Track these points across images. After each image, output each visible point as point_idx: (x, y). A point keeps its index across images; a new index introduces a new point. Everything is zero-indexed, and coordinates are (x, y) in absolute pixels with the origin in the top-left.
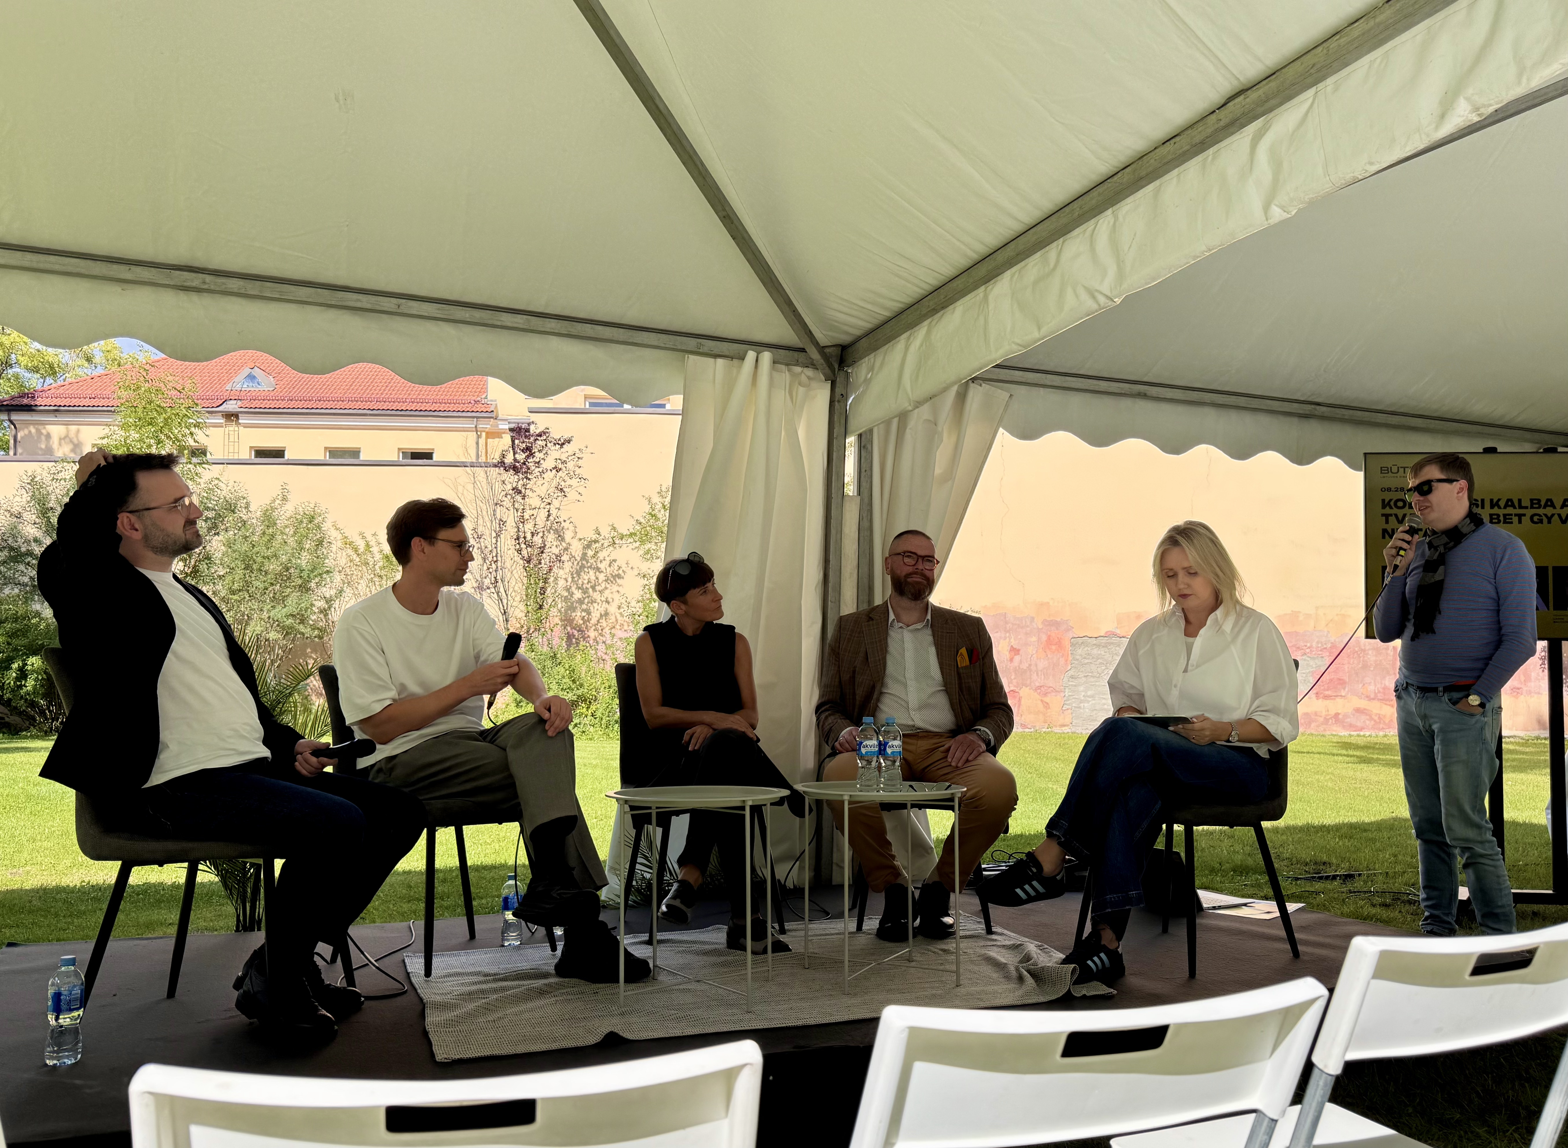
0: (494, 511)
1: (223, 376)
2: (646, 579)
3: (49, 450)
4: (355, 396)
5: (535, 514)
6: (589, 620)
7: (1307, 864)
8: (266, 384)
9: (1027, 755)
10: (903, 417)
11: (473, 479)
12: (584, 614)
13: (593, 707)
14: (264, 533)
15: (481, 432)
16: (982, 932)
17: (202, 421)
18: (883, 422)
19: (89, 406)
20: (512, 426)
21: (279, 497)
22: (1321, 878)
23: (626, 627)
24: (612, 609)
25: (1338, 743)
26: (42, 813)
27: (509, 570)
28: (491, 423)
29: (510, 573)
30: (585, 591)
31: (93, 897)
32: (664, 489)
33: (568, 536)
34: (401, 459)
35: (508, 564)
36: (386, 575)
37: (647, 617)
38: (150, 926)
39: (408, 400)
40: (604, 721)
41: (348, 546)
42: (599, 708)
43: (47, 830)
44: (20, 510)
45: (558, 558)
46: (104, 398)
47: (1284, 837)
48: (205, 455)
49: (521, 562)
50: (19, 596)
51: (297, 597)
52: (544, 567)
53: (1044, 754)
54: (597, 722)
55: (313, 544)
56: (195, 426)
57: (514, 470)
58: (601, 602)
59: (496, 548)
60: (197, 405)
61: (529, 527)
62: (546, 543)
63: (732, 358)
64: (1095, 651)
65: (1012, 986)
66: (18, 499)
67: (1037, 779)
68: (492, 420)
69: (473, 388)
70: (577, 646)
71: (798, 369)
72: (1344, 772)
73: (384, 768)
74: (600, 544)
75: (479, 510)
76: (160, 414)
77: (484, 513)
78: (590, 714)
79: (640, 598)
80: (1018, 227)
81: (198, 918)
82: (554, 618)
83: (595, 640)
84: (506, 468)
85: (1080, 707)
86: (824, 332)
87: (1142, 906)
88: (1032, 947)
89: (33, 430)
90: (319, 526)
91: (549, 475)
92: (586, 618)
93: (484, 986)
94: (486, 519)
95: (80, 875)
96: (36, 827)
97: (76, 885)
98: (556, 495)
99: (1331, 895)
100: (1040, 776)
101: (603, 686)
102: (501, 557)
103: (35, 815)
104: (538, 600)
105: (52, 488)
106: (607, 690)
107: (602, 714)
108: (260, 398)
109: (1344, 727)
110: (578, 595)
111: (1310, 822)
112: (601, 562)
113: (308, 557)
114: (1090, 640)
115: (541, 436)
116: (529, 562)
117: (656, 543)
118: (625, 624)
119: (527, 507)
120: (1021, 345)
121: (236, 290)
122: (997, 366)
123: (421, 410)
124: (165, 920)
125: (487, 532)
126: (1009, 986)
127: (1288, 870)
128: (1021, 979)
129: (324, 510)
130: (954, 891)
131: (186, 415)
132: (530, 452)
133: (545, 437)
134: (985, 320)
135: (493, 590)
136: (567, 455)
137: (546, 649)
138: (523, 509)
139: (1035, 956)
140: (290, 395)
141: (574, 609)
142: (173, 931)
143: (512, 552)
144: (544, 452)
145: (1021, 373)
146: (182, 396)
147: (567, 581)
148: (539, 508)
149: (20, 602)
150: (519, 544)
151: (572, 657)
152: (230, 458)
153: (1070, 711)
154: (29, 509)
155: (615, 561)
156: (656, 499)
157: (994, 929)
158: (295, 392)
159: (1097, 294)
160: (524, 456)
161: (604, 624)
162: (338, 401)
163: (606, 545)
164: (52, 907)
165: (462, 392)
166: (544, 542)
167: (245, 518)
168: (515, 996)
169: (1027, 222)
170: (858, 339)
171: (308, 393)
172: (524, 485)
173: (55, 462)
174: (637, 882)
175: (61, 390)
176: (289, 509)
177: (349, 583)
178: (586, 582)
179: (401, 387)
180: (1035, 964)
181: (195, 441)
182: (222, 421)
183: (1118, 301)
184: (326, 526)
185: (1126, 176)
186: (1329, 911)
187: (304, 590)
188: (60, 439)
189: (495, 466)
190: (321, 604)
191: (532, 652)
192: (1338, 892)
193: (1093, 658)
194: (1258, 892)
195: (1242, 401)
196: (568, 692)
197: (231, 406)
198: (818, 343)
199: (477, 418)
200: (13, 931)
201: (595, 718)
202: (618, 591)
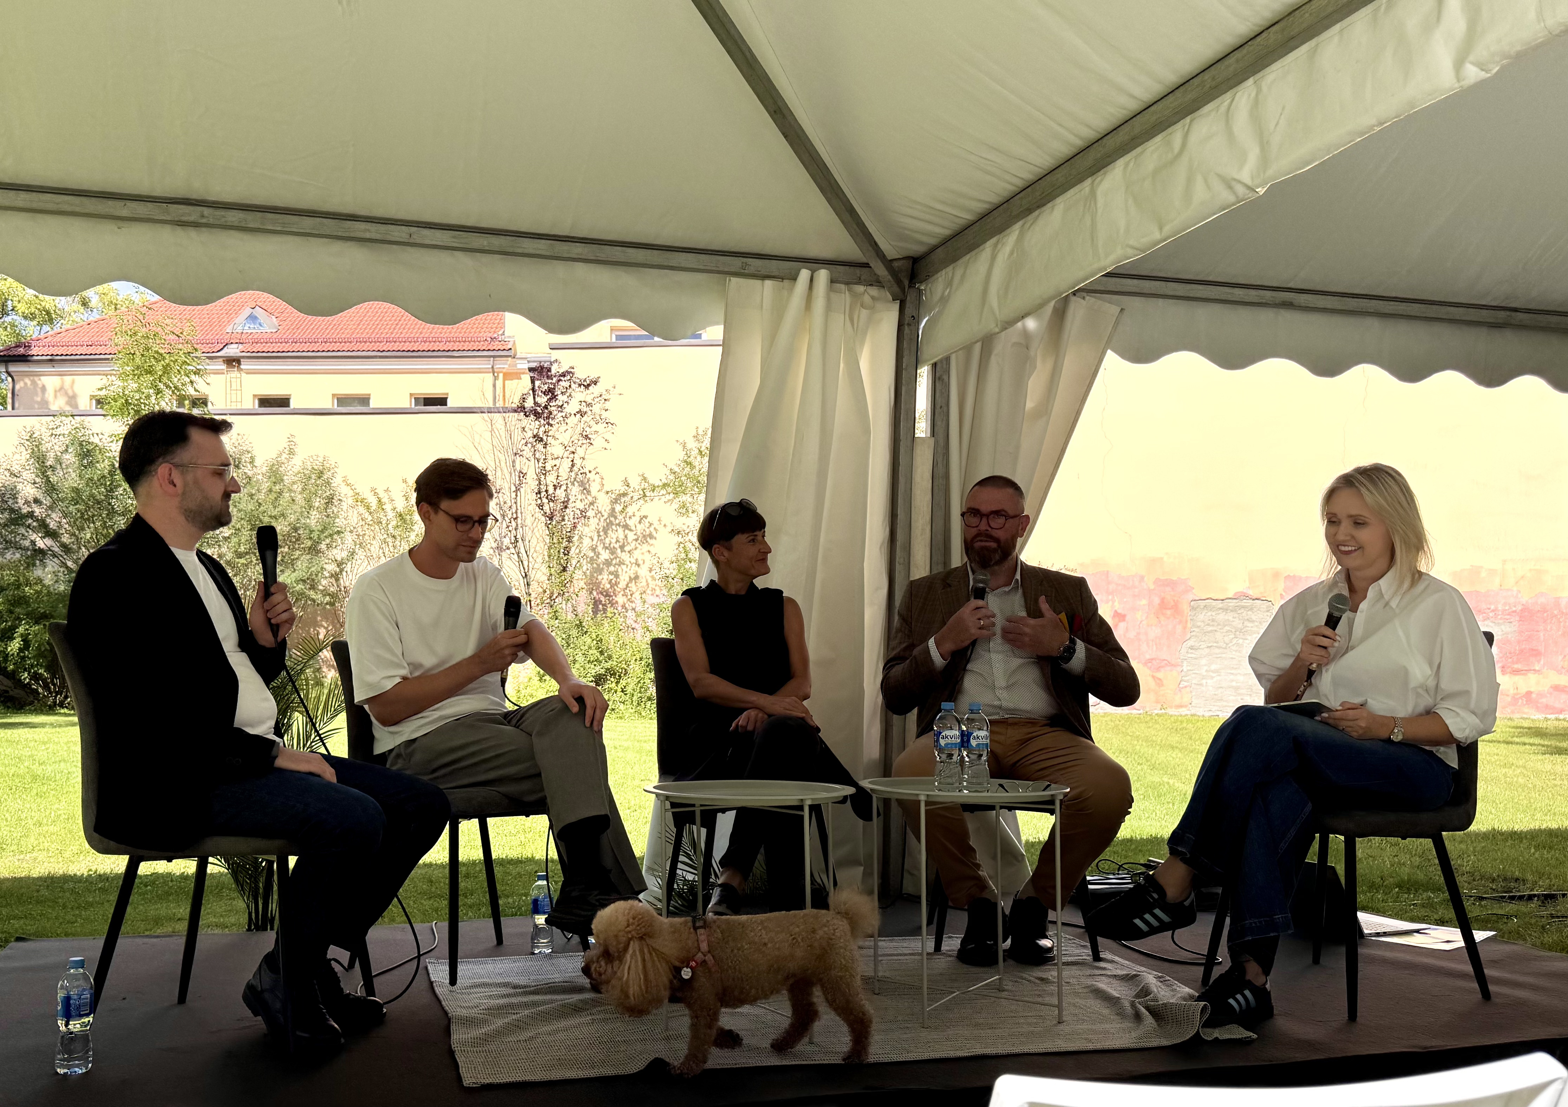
0: (514, 462)
1: (223, 318)
2: (680, 536)
3: (45, 403)
4: (363, 336)
5: (558, 465)
6: (617, 584)
7: (1493, 880)
8: (268, 325)
9: (1136, 742)
10: (987, 342)
11: (490, 426)
12: (611, 577)
13: (623, 682)
14: (271, 491)
15: (498, 373)
16: (1088, 958)
17: (202, 368)
18: (960, 349)
19: (86, 354)
20: (534, 365)
21: (285, 451)
22: (1512, 898)
23: (658, 592)
24: (643, 572)
25: (1529, 728)
26: (47, 794)
27: (530, 528)
28: (509, 363)
29: (530, 532)
30: (613, 552)
31: (101, 888)
32: (700, 432)
33: (594, 488)
34: (413, 406)
35: (529, 521)
36: (400, 536)
37: (682, 579)
38: (158, 921)
39: (419, 340)
40: (635, 698)
41: (359, 503)
42: (630, 683)
43: (53, 812)
44: (20, 469)
45: (583, 513)
46: (101, 346)
47: (1463, 846)
48: (206, 405)
49: (543, 518)
50: (20, 561)
51: (308, 560)
52: (568, 524)
53: (1156, 741)
54: (627, 698)
55: (322, 502)
56: (195, 373)
57: (535, 416)
58: (630, 565)
59: (516, 503)
60: (196, 350)
61: (551, 479)
62: (570, 497)
63: (782, 279)
64: (1222, 617)
65: (1127, 1024)
66: (17, 456)
67: (1149, 771)
68: (510, 359)
69: (489, 324)
70: (604, 613)
71: (861, 288)
72: (1539, 766)
73: (403, 753)
74: (629, 497)
75: (497, 461)
76: (158, 361)
77: (503, 464)
78: (619, 690)
79: (674, 559)
80: (1134, 106)
81: (208, 914)
82: (579, 582)
83: (623, 606)
84: (526, 412)
85: (1201, 685)
86: (892, 243)
87: (1290, 932)
88: (1150, 978)
89: (29, 383)
90: (328, 482)
91: (572, 420)
92: (613, 581)
93: (514, 1000)
94: (505, 471)
95: (87, 862)
96: (42, 810)
97: (83, 874)
98: (580, 442)
99: (1527, 919)
100: (1153, 767)
101: (634, 658)
102: (521, 513)
103: (41, 797)
104: (562, 561)
105: (50, 444)
106: (638, 662)
107: (633, 690)
108: (262, 341)
109: (1538, 709)
110: (605, 555)
111: (1496, 827)
112: (630, 518)
113: (317, 516)
114: (1214, 603)
115: (564, 376)
116: (551, 519)
117: (692, 494)
118: (657, 588)
119: (549, 457)
120: (1137, 249)
121: (236, 224)
122: (1108, 275)
123: (434, 351)
124: (174, 915)
125: (507, 486)
126: (1123, 1025)
127: (1470, 886)
128: (1138, 1017)
129: (333, 464)
130: (1055, 909)
131: (186, 362)
132: (553, 394)
133: (569, 377)
134: (1092, 220)
135: (513, 550)
136: (592, 396)
137: (570, 616)
138: (545, 459)
139: (1155, 990)
140: (295, 336)
141: (600, 571)
142: (183, 927)
143: (533, 508)
144: (568, 394)
145: (1135, 281)
146: (181, 341)
147: (593, 540)
148: (562, 458)
149: (22, 568)
150: (540, 498)
151: (599, 625)
152: (232, 408)
153: (1188, 689)
154: (28, 468)
155: (646, 517)
156: (692, 444)
157: (1102, 955)
158: (299, 334)
159: (1233, 183)
160: (546, 399)
161: (634, 589)
162: (345, 342)
163: (635, 498)
164: (60, 897)
165: (477, 328)
166: (567, 496)
167: (250, 473)
168: (547, 1013)
169: (1145, 100)
170: (934, 249)
171: (314, 333)
172: (545, 432)
173: (54, 416)
174: (678, 885)
175: (58, 339)
176: (296, 464)
177: (361, 544)
178: (614, 541)
179: (412, 325)
180: (1156, 1000)
181: (196, 390)
182: (224, 367)
183: (1261, 191)
184: (337, 482)
185: (1272, 36)
186: (1525, 940)
187: (314, 553)
188: (56, 391)
189: (515, 411)
190: (332, 567)
191: (556, 619)
192: (1536, 916)
193: (1219, 625)
194: (1430, 914)
195: (1415, 309)
196: (595, 665)
197: (233, 351)
198: (884, 256)
199: (494, 357)
200: (22, 922)
201: (626, 694)
202: (649, 551)
